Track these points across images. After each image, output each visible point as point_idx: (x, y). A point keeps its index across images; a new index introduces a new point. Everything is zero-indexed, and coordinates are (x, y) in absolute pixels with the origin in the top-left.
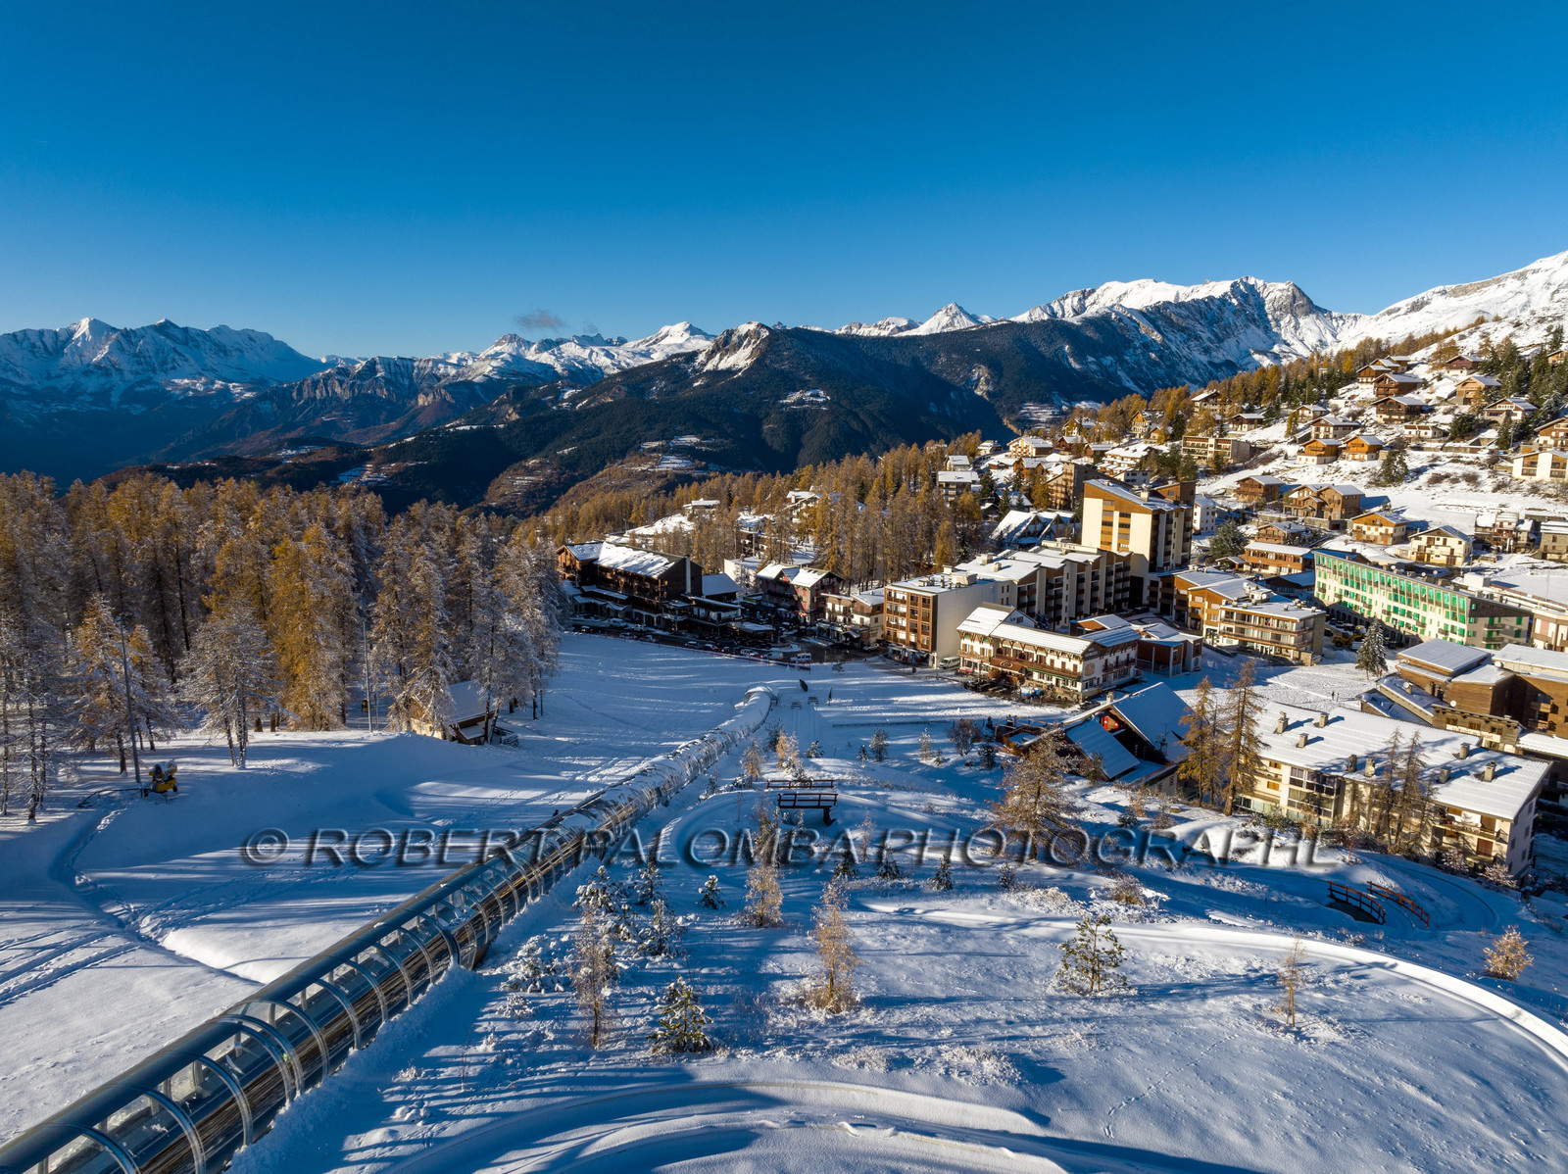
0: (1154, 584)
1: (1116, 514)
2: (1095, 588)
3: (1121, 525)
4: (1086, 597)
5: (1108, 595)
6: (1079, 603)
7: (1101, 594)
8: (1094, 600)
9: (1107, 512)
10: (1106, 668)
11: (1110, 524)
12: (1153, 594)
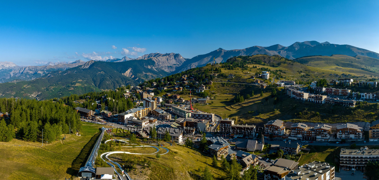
0: (152, 111)
1: (147, 102)
2: (145, 113)
4: (144, 114)
5: (147, 113)
6: (143, 115)
7: (146, 113)
8: (145, 114)
9: (146, 102)
10: (145, 124)
11: (147, 104)
12: (152, 113)
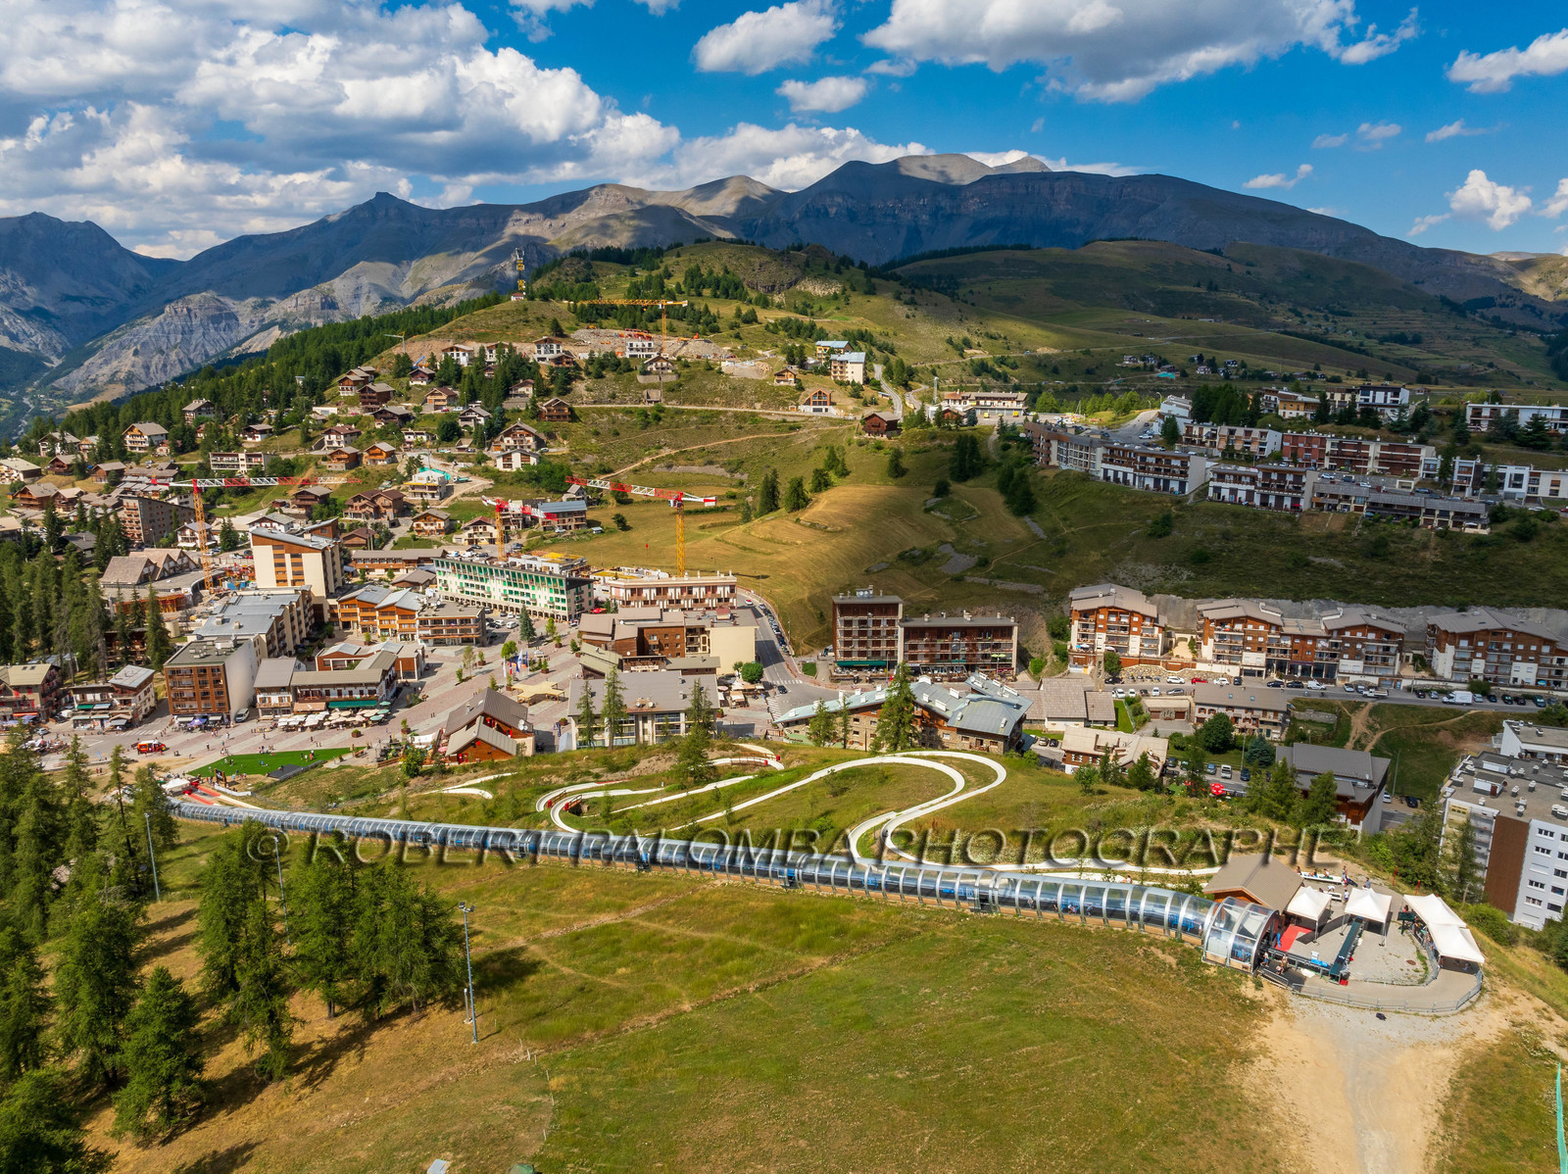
1: (288, 556)
3: (293, 565)
9: (276, 556)
11: (283, 565)
